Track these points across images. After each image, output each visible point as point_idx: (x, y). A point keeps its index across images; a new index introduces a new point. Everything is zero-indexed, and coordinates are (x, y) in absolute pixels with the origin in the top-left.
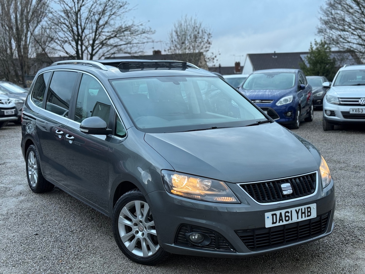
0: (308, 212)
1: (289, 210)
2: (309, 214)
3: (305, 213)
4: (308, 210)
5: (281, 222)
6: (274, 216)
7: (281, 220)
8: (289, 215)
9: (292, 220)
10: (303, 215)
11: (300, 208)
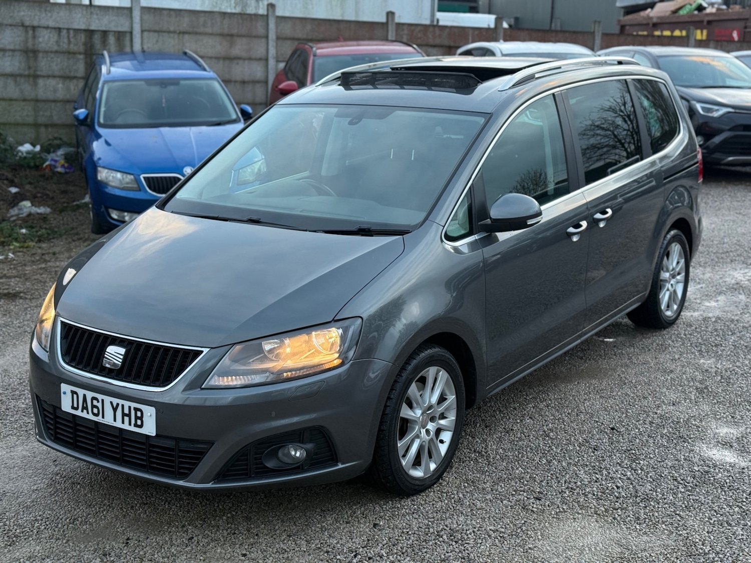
0: (137, 418)
1: (100, 397)
2: (139, 422)
3: (129, 415)
4: (136, 414)
5: (85, 411)
6: (75, 396)
7: (85, 408)
8: (100, 405)
9: (103, 417)
10: (126, 419)
11: (121, 402)
